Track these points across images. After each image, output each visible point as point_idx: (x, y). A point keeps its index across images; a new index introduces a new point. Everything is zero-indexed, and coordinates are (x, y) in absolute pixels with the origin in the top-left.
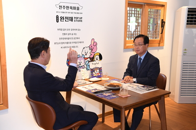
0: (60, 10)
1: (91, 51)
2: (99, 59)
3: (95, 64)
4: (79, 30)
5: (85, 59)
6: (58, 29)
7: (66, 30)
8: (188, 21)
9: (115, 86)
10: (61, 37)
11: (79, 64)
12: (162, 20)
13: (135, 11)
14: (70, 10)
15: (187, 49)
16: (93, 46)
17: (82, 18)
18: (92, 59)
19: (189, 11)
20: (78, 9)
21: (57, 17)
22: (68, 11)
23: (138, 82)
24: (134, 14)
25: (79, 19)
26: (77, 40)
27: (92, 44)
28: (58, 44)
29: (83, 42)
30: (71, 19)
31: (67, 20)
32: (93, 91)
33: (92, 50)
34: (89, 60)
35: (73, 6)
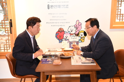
0: (51, 1)
1: (76, 29)
2: (83, 35)
3: (74, 38)
4: (66, 14)
5: (71, 34)
6: (49, 14)
7: (55, 14)
10: (51, 19)
11: (65, 37)
16: (78, 26)
17: (68, 5)
21: (48, 6)
22: (56, 1)
25: (65, 6)
26: (64, 21)
27: (77, 24)
28: (49, 23)
29: (69, 22)
31: (56, 7)
33: (77, 28)
34: (74, 35)
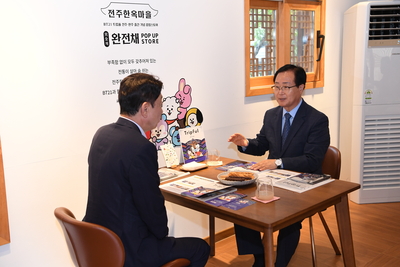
0: (112, 20)
1: (178, 105)
2: (196, 121)
3: (191, 133)
4: (153, 61)
6: (109, 62)
7: (125, 62)
8: (371, 32)
9: (242, 179)
10: (116, 79)
11: (155, 134)
12: (318, 32)
13: (262, 15)
14: (132, 19)
15: (371, 90)
16: (183, 95)
17: (157, 35)
18: (183, 123)
19: (372, 12)
20: (149, 15)
21: (106, 35)
22: (127, 21)
23: (286, 167)
24: (262, 22)
25: (151, 38)
27: (182, 89)
28: (110, 93)
30: (136, 38)
31: (126, 41)
32: (197, 193)
33: (181, 103)
34: (176, 124)
35: (138, 9)
